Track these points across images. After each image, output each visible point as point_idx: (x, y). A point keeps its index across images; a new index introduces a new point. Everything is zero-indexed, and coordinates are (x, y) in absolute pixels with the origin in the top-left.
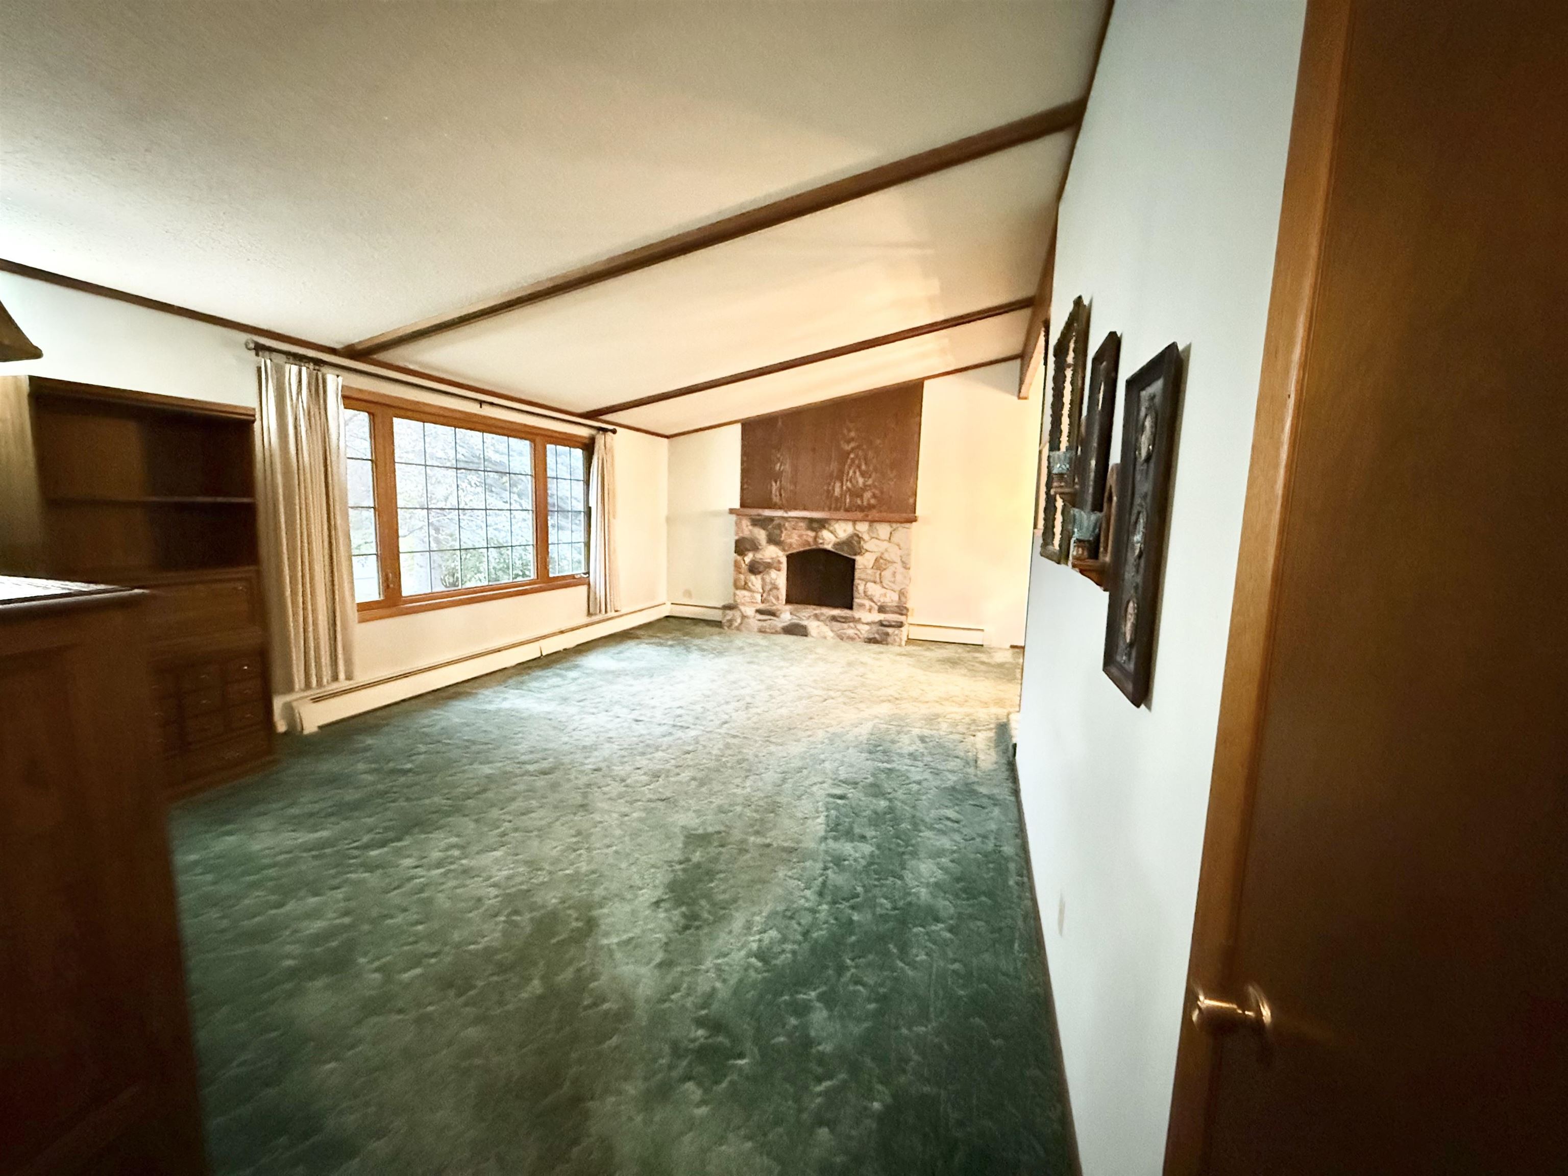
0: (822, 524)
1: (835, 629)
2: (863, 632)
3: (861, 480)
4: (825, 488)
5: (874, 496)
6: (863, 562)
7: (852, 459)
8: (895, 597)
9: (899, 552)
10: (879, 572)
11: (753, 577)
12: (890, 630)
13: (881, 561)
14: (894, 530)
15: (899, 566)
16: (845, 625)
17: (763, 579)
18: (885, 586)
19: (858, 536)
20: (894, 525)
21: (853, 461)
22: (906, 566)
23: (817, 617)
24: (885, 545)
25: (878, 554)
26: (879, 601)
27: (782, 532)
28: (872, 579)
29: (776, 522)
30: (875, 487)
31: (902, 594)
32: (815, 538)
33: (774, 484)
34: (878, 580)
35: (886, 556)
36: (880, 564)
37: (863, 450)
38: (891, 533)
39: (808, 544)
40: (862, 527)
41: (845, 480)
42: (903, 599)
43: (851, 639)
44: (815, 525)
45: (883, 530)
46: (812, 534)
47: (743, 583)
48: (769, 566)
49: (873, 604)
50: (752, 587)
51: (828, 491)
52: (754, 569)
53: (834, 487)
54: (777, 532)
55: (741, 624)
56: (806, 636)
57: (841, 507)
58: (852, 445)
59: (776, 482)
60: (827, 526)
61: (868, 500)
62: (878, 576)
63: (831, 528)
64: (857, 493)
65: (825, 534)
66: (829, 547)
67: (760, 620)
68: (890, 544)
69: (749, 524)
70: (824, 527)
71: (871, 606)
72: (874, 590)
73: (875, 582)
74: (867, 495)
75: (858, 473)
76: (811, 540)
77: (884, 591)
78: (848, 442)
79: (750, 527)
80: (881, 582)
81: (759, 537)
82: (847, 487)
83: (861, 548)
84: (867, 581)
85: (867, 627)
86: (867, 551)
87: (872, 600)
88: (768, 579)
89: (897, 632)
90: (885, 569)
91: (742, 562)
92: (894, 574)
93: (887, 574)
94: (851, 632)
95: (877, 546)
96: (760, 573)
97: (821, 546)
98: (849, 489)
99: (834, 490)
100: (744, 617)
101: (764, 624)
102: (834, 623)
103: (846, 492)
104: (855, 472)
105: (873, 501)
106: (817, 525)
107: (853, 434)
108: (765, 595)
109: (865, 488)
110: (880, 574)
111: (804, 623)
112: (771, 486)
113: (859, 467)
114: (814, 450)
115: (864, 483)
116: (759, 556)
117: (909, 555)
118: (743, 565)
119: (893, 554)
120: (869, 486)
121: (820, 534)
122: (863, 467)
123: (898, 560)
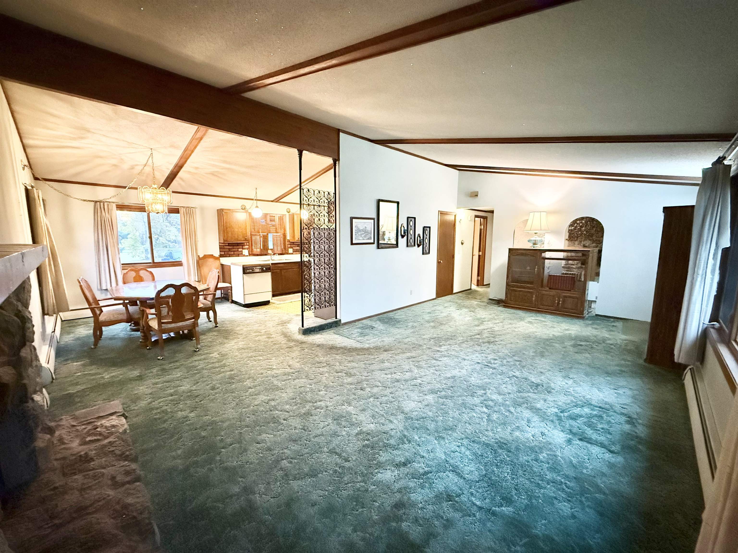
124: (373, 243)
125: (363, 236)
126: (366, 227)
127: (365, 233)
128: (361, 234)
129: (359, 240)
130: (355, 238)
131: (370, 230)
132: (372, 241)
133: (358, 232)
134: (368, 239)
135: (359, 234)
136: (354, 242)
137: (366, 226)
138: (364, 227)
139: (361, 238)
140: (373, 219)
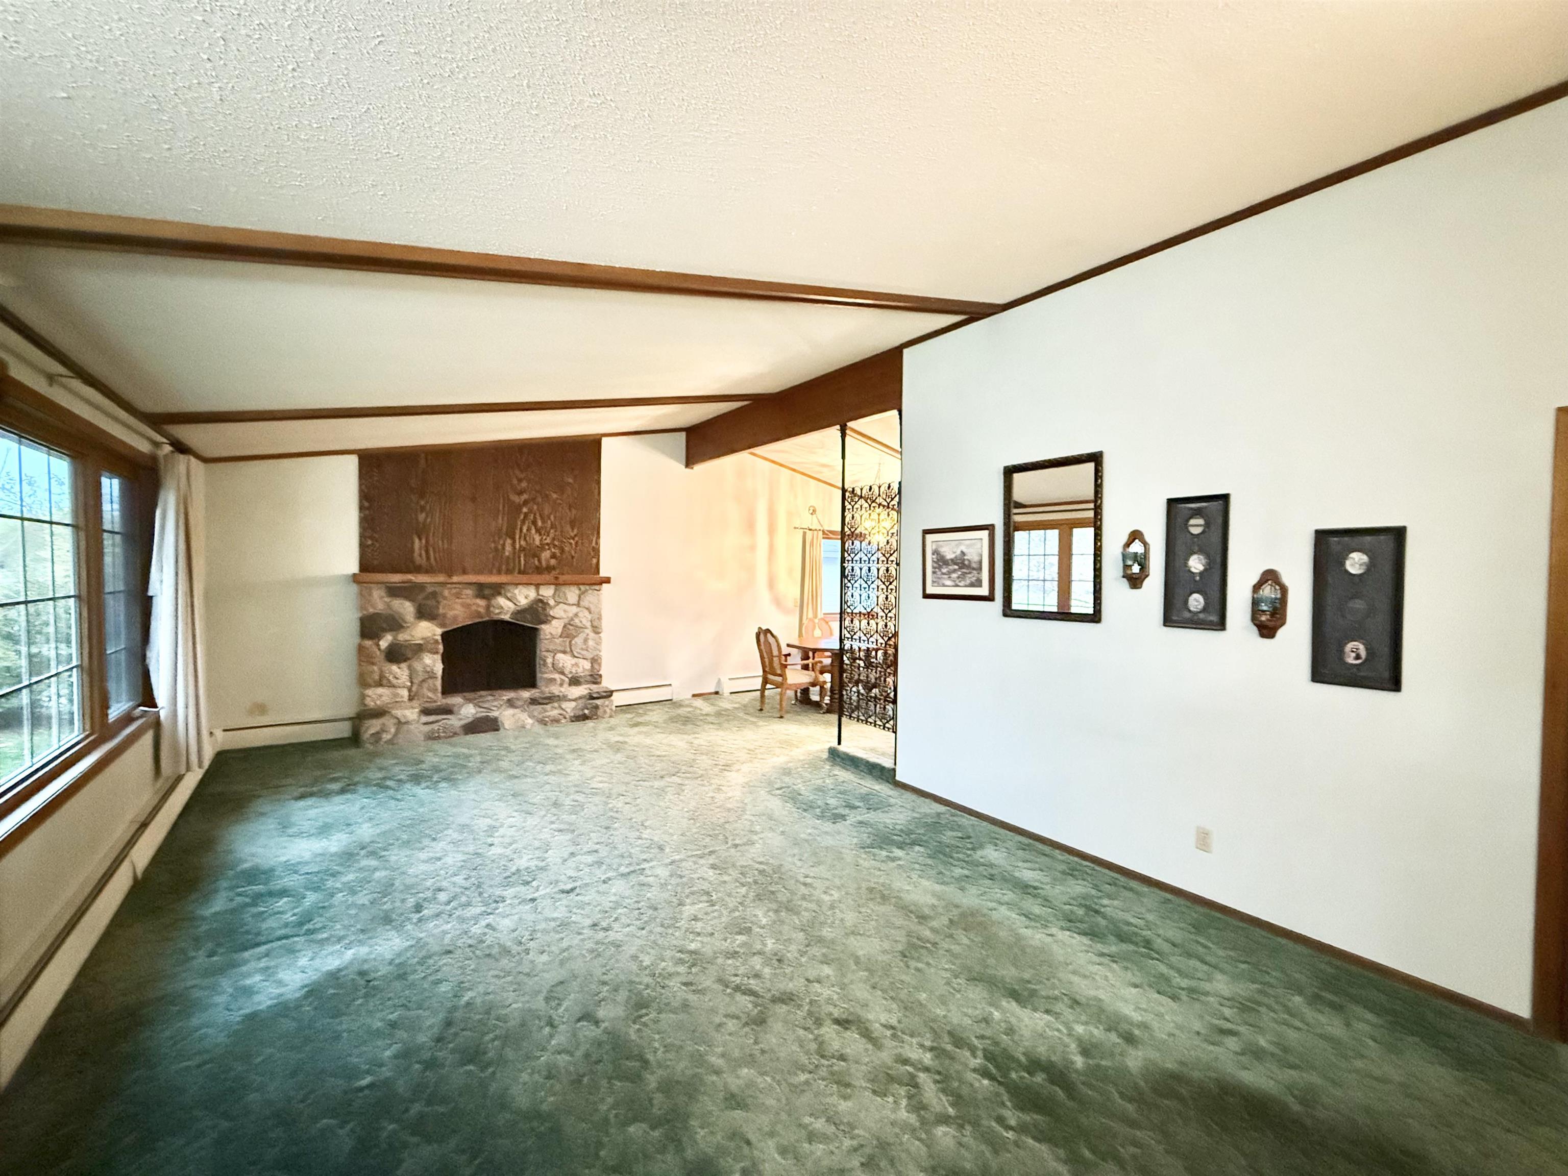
0: (498, 589)
1: (536, 714)
2: (569, 711)
3: (537, 538)
4: (493, 545)
5: (553, 556)
6: (550, 631)
7: (525, 513)
8: (587, 665)
9: (589, 617)
10: (568, 640)
11: (394, 668)
12: (598, 702)
13: (571, 628)
14: (583, 593)
15: (589, 631)
16: (548, 707)
17: (410, 667)
18: (576, 654)
19: (541, 601)
20: (582, 587)
21: (526, 515)
22: (596, 630)
23: (511, 703)
24: (574, 609)
25: (566, 621)
26: (571, 672)
27: (438, 602)
28: (562, 649)
29: (430, 589)
30: (555, 546)
31: (595, 661)
32: (488, 607)
33: (417, 541)
34: (568, 650)
35: (577, 621)
36: (570, 631)
37: (538, 504)
38: (580, 597)
39: (479, 614)
40: (547, 592)
41: (517, 537)
42: (596, 666)
43: (556, 721)
44: (487, 592)
45: (572, 594)
46: (482, 603)
47: (377, 677)
48: (419, 649)
49: (563, 677)
50: (394, 681)
51: (496, 549)
52: (395, 655)
53: (504, 545)
54: (431, 603)
55: (396, 735)
56: (497, 730)
57: (514, 568)
58: (525, 496)
59: (420, 539)
60: (503, 592)
61: (548, 561)
62: (568, 643)
63: (509, 595)
64: (534, 553)
65: (501, 601)
66: (507, 617)
67: (425, 724)
68: (579, 609)
69: (383, 594)
70: (499, 594)
71: (562, 680)
72: (565, 661)
73: (564, 652)
74: (546, 555)
75: (533, 531)
76: (482, 610)
77: (575, 660)
78: (520, 493)
79: (387, 599)
80: (571, 651)
81: (402, 611)
82: (520, 546)
83: (547, 615)
84: (555, 652)
85: (573, 704)
86: (554, 618)
87: (563, 673)
88: (418, 666)
89: (607, 703)
90: (575, 637)
91: (375, 649)
92: (586, 640)
93: (579, 641)
94: (555, 713)
95: (565, 611)
96: (406, 660)
97: (496, 617)
98: (522, 549)
99: (504, 548)
100: (400, 723)
101: (435, 727)
102: (533, 707)
103: (520, 550)
104: (529, 530)
105: (553, 562)
106: (488, 592)
107: (524, 484)
108: (414, 689)
109: (542, 548)
110: (570, 642)
111: (495, 714)
112: (413, 543)
113: (534, 523)
114: (473, 499)
115: (541, 540)
116: (402, 637)
117: (600, 619)
118: (378, 653)
119: (584, 618)
120: (547, 544)
121: (493, 602)
122: (540, 523)
123: (588, 624)
124: (990, 598)
125: (954, 575)
126: (963, 553)
127: (960, 568)
128: (949, 573)
129: (944, 586)
130: (933, 582)
131: (976, 559)
132: (984, 591)
133: (940, 568)
134: (972, 585)
135: (944, 570)
136: (928, 591)
137: (963, 548)
138: (959, 552)
139: (948, 583)
140: (990, 528)
